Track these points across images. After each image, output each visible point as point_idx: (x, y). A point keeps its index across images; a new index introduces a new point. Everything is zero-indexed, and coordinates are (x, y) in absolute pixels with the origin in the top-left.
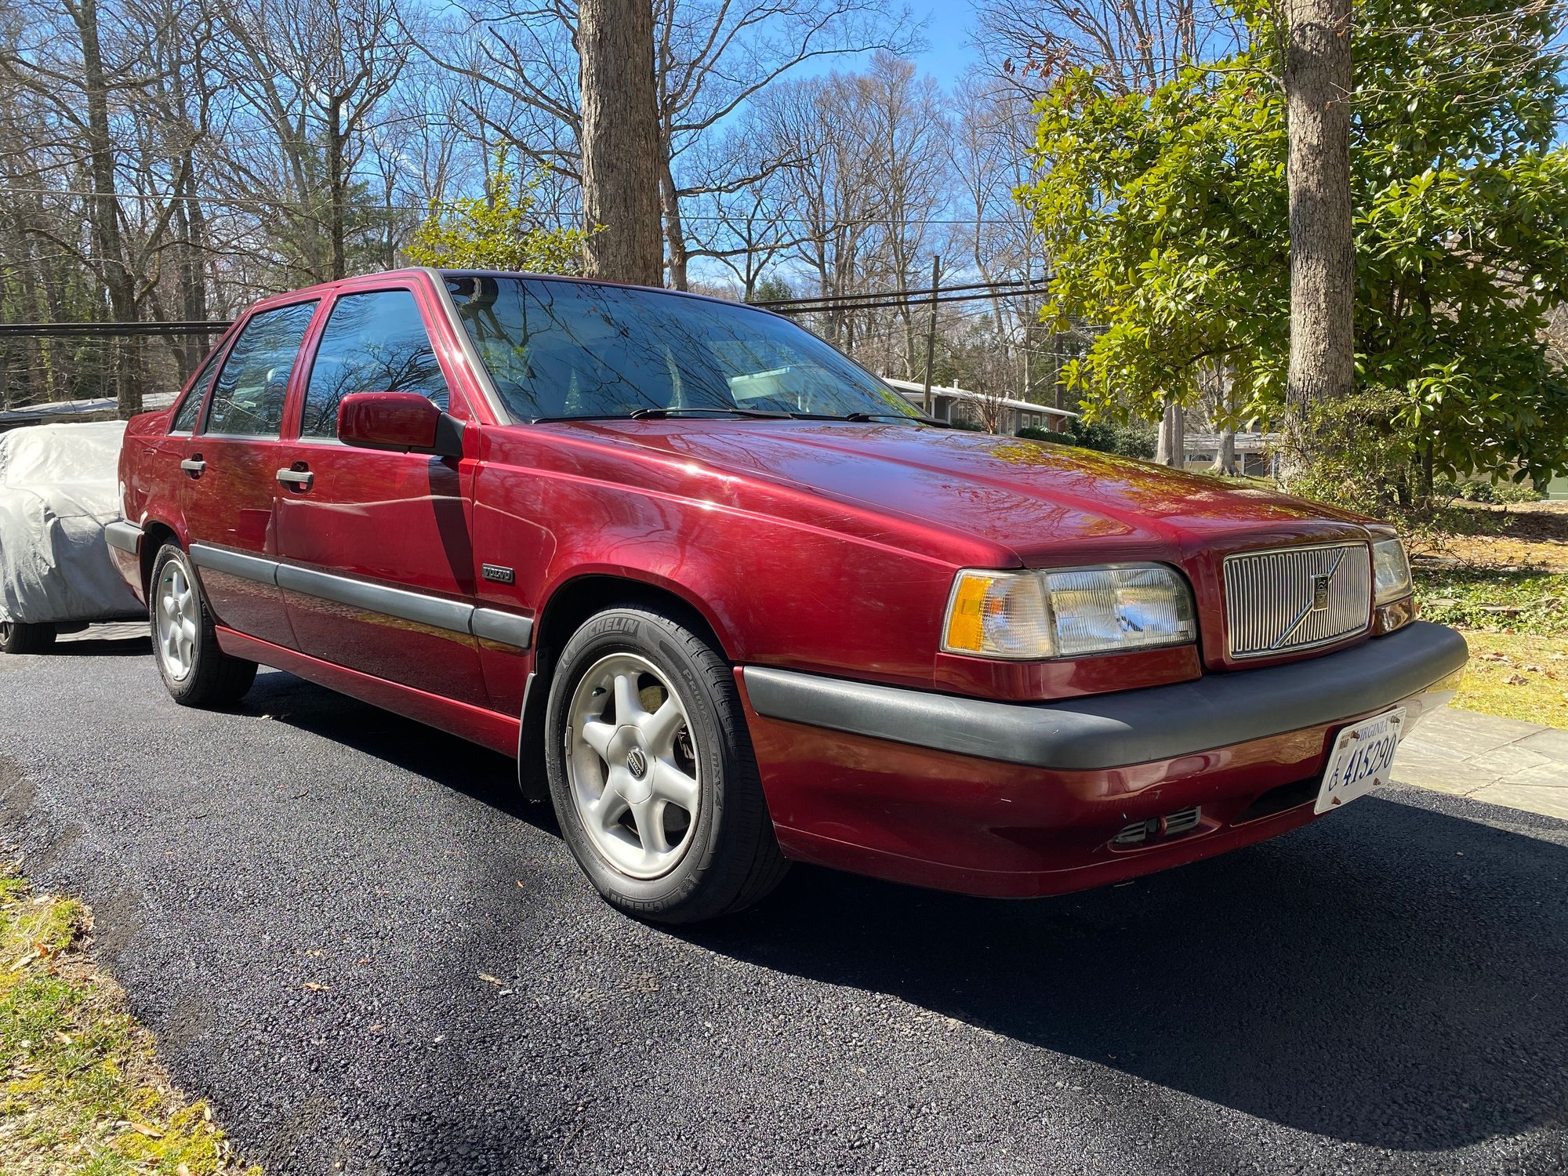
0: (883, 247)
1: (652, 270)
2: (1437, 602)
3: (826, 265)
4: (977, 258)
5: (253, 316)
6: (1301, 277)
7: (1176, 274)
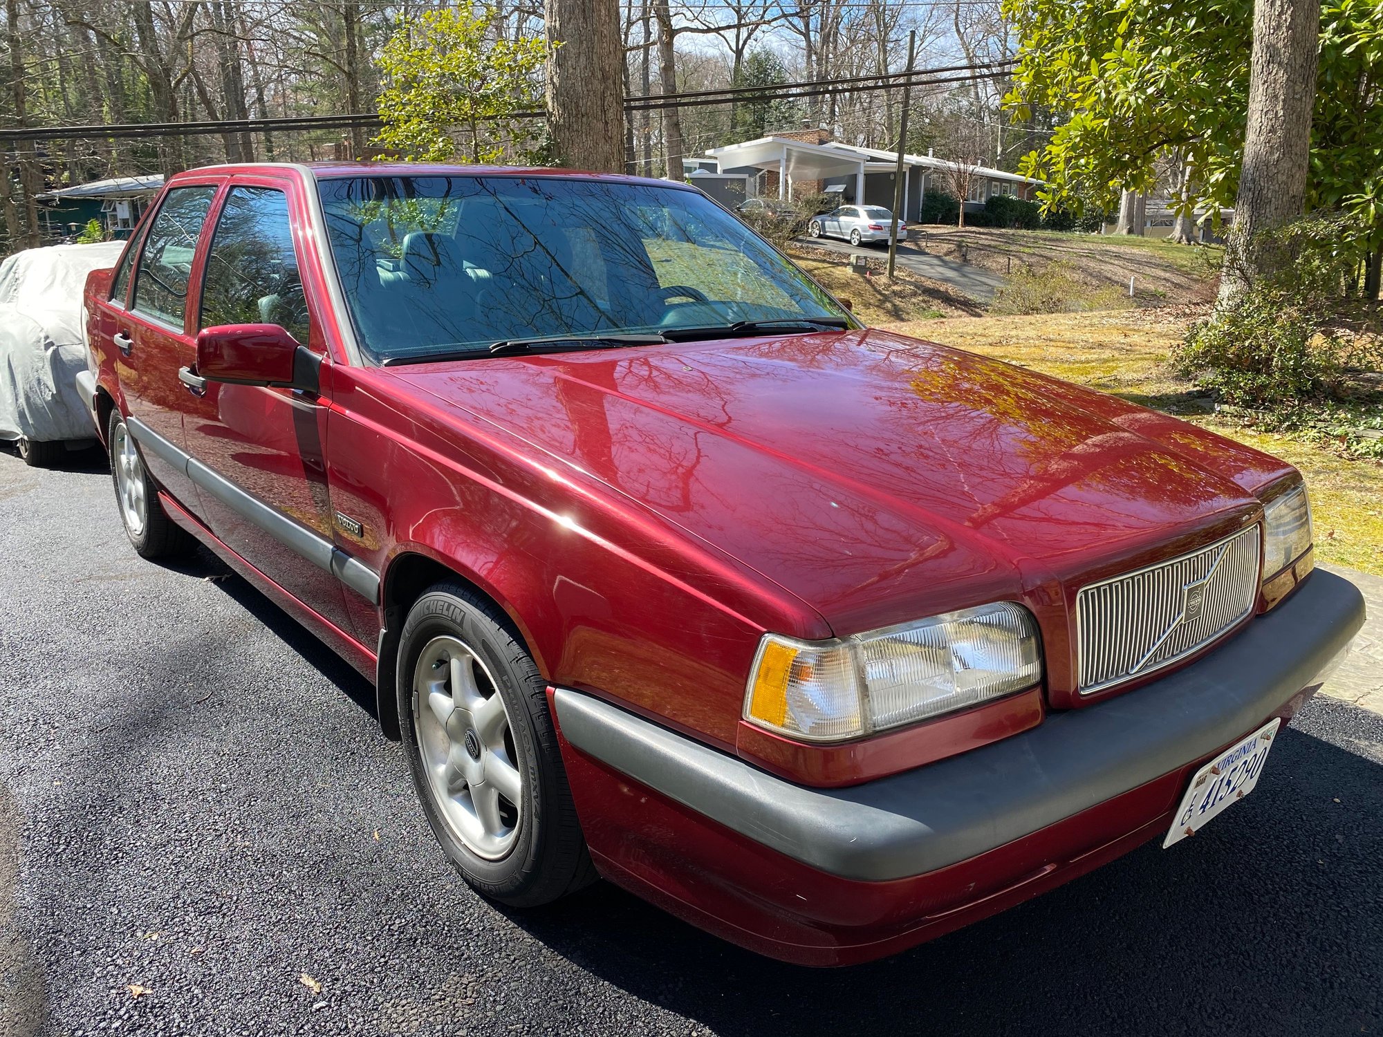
0: (866, 15)
1: (611, 81)
2: (1364, 433)
3: (812, 34)
4: (957, 25)
5: (170, 190)
6: (1260, 82)
7: (1138, 67)
